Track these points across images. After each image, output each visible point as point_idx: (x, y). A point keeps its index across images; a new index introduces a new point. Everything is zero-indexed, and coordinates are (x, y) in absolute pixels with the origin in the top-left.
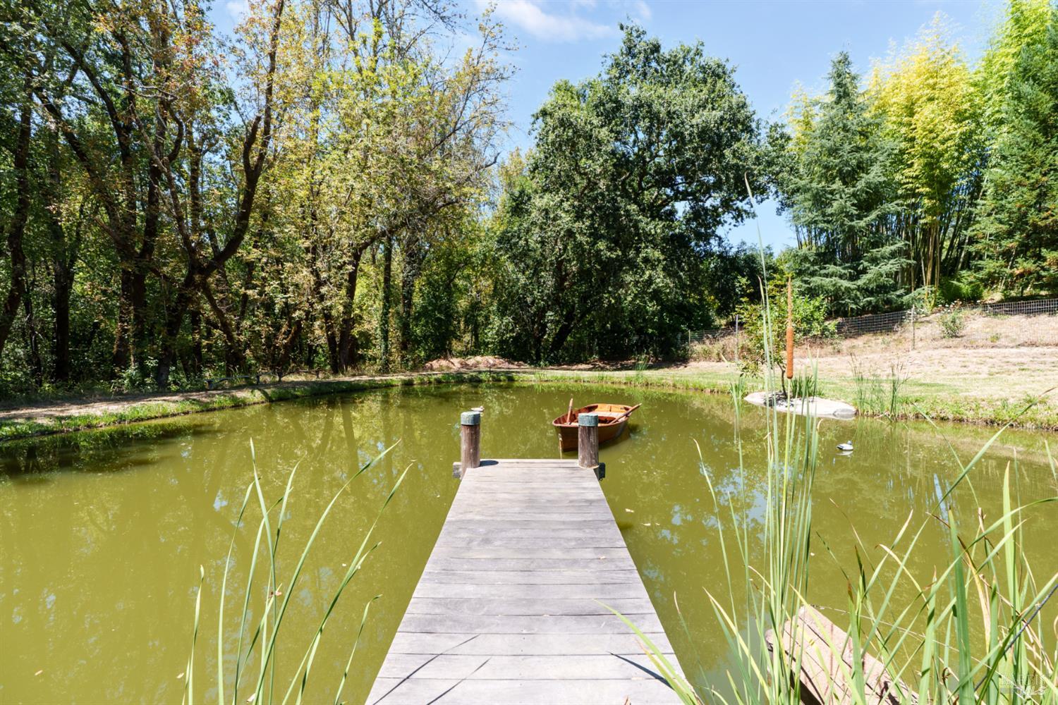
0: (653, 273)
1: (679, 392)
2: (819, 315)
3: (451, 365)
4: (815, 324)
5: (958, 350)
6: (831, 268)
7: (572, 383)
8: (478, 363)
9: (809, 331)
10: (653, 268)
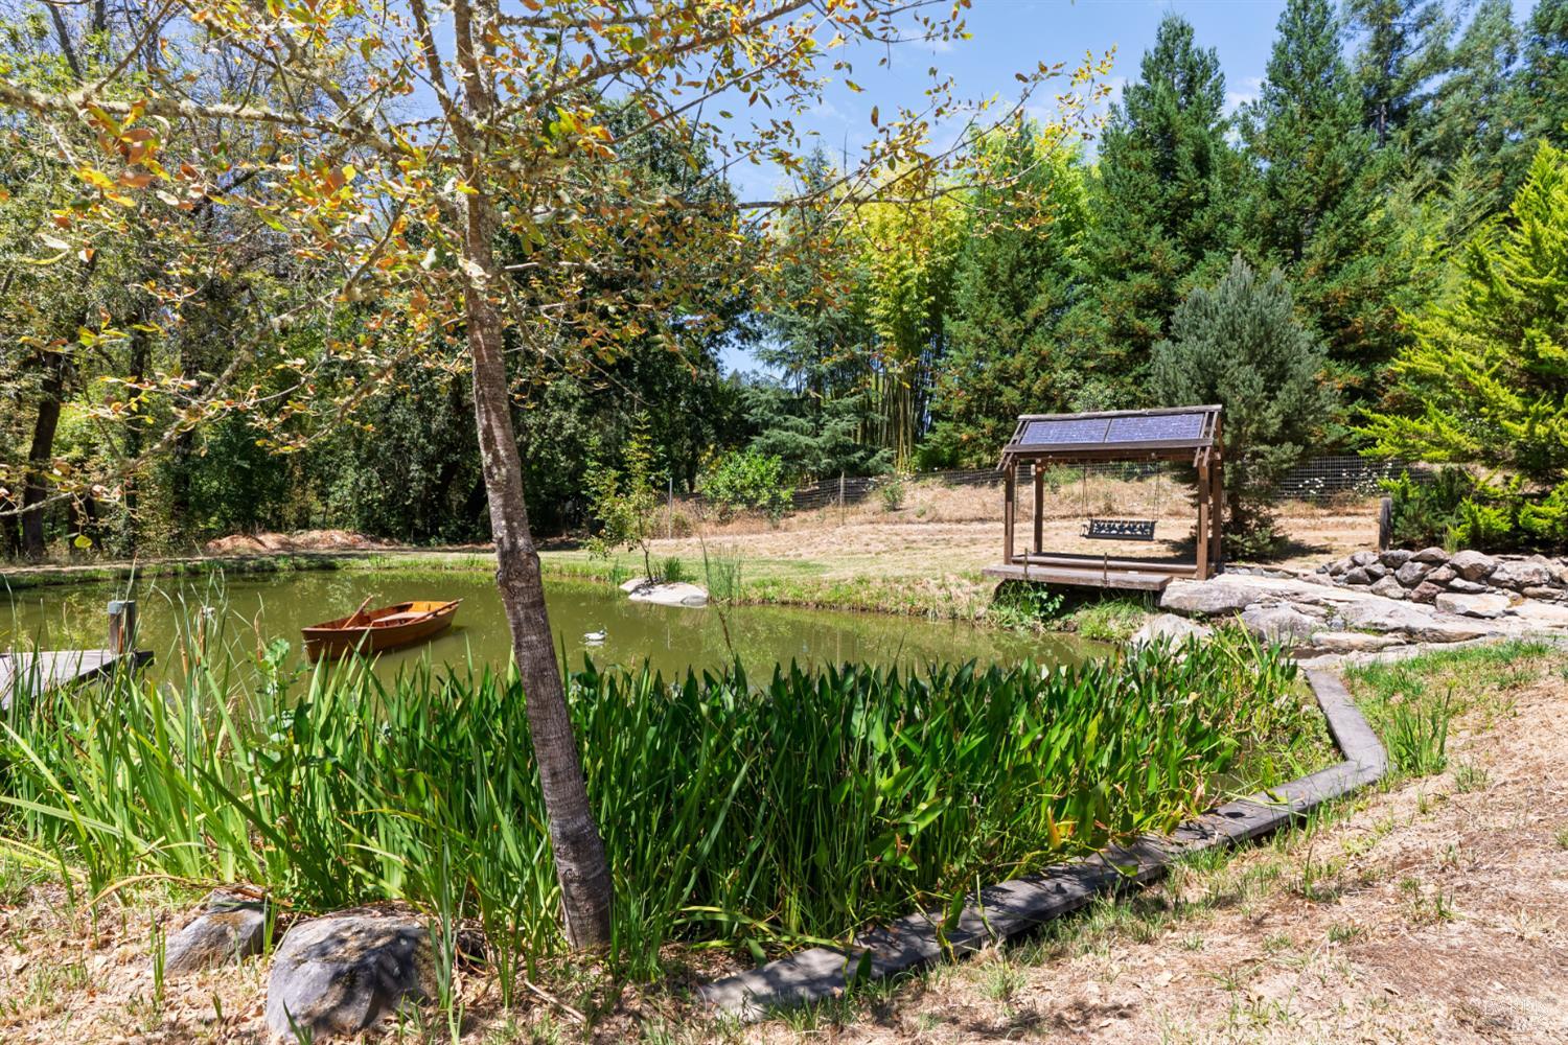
0: (565, 414)
1: (565, 580)
2: (770, 481)
3: (259, 547)
4: (764, 491)
5: (880, 527)
6: (794, 420)
7: (428, 571)
8: (314, 541)
9: (756, 500)
10: (567, 407)
